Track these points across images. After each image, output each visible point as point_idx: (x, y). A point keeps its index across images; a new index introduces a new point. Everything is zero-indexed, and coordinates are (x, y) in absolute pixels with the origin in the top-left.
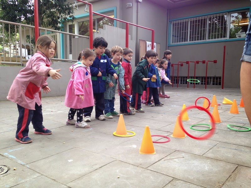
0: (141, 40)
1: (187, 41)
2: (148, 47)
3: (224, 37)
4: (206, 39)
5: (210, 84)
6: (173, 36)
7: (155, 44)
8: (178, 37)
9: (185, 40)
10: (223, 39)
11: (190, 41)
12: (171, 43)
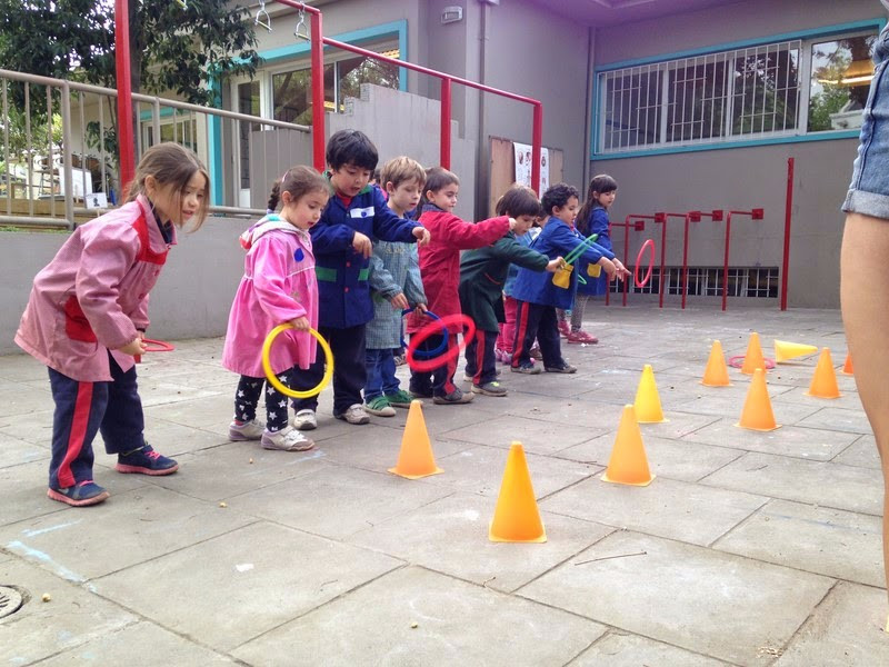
0: (497, 139)
1: (658, 141)
2: (521, 162)
3: (790, 126)
4: (724, 135)
5: (739, 295)
6: (608, 122)
7: (544, 152)
8: (625, 127)
9: (653, 137)
10: (785, 134)
11: (669, 140)
12: (602, 150)
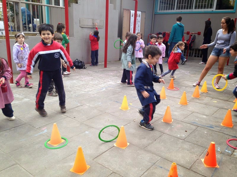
0: (125, 9)
1: (174, 9)
2: (132, 16)
4: (192, 9)
5: (192, 56)
10: (209, 10)
12: (158, 11)
